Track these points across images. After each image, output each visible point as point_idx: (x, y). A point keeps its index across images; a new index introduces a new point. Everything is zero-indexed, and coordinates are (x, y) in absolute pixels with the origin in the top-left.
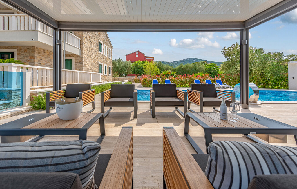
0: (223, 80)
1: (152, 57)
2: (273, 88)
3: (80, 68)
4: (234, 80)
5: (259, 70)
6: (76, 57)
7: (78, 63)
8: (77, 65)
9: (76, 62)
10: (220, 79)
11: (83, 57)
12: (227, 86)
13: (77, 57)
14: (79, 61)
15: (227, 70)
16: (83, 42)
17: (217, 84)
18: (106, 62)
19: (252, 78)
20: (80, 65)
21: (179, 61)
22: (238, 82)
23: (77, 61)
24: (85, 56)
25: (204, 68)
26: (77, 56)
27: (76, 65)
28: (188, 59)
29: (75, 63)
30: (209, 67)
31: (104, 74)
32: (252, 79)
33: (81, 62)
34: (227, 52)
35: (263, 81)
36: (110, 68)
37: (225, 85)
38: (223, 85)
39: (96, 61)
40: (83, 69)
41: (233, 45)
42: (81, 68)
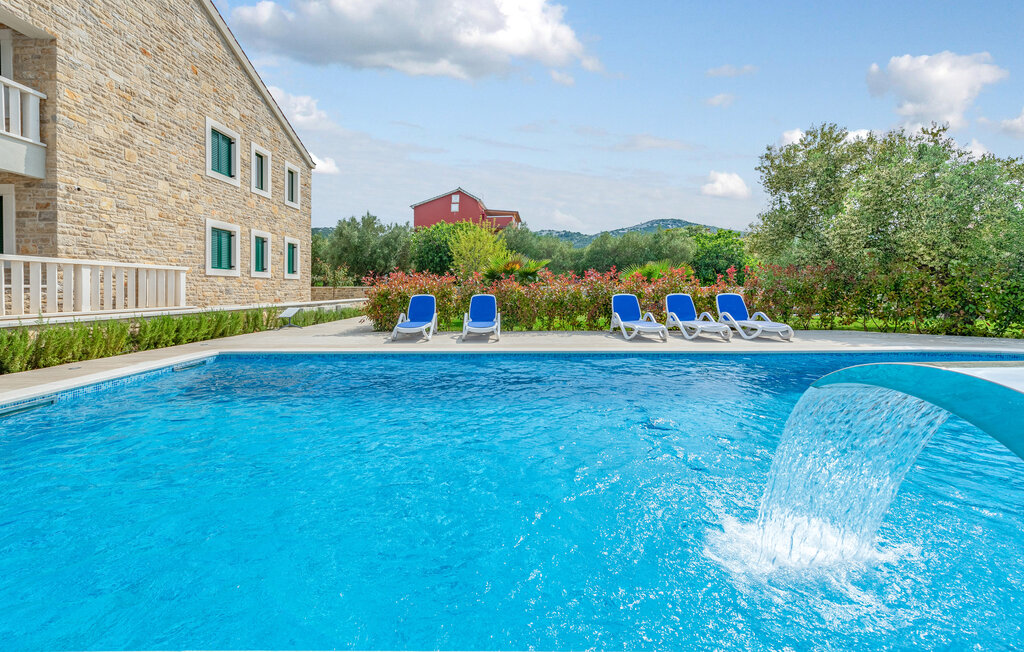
0: (751, 294)
1: (512, 213)
2: (999, 334)
3: (43, 240)
4: (804, 295)
5: (934, 246)
6: (22, 187)
7: (34, 215)
8: (29, 223)
9: (24, 209)
10: (740, 292)
11: (54, 186)
12: (767, 325)
13: (28, 185)
14: (39, 206)
15: (777, 250)
16: (55, 110)
17: (721, 314)
18: (267, 220)
19: (897, 285)
20: (42, 225)
21: (623, 229)
22: (827, 304)
23: (29, 205)
24: (63, 177)
25: (692, 247)
26: (29, 183)
27: (24, 225)
28: (652, 222)
29: (19, 214)
30: (709, 245)
31: (249, 272)
32: (897, 287)
33: (47, 212)
34: (779, 167)
35: (954, 298)
36: (292, 247)
37: (760, 319)
38: (750, 323)
39: (178, 213)
40: (55, 244)
41: (810, 138)
42: (47, 244)
